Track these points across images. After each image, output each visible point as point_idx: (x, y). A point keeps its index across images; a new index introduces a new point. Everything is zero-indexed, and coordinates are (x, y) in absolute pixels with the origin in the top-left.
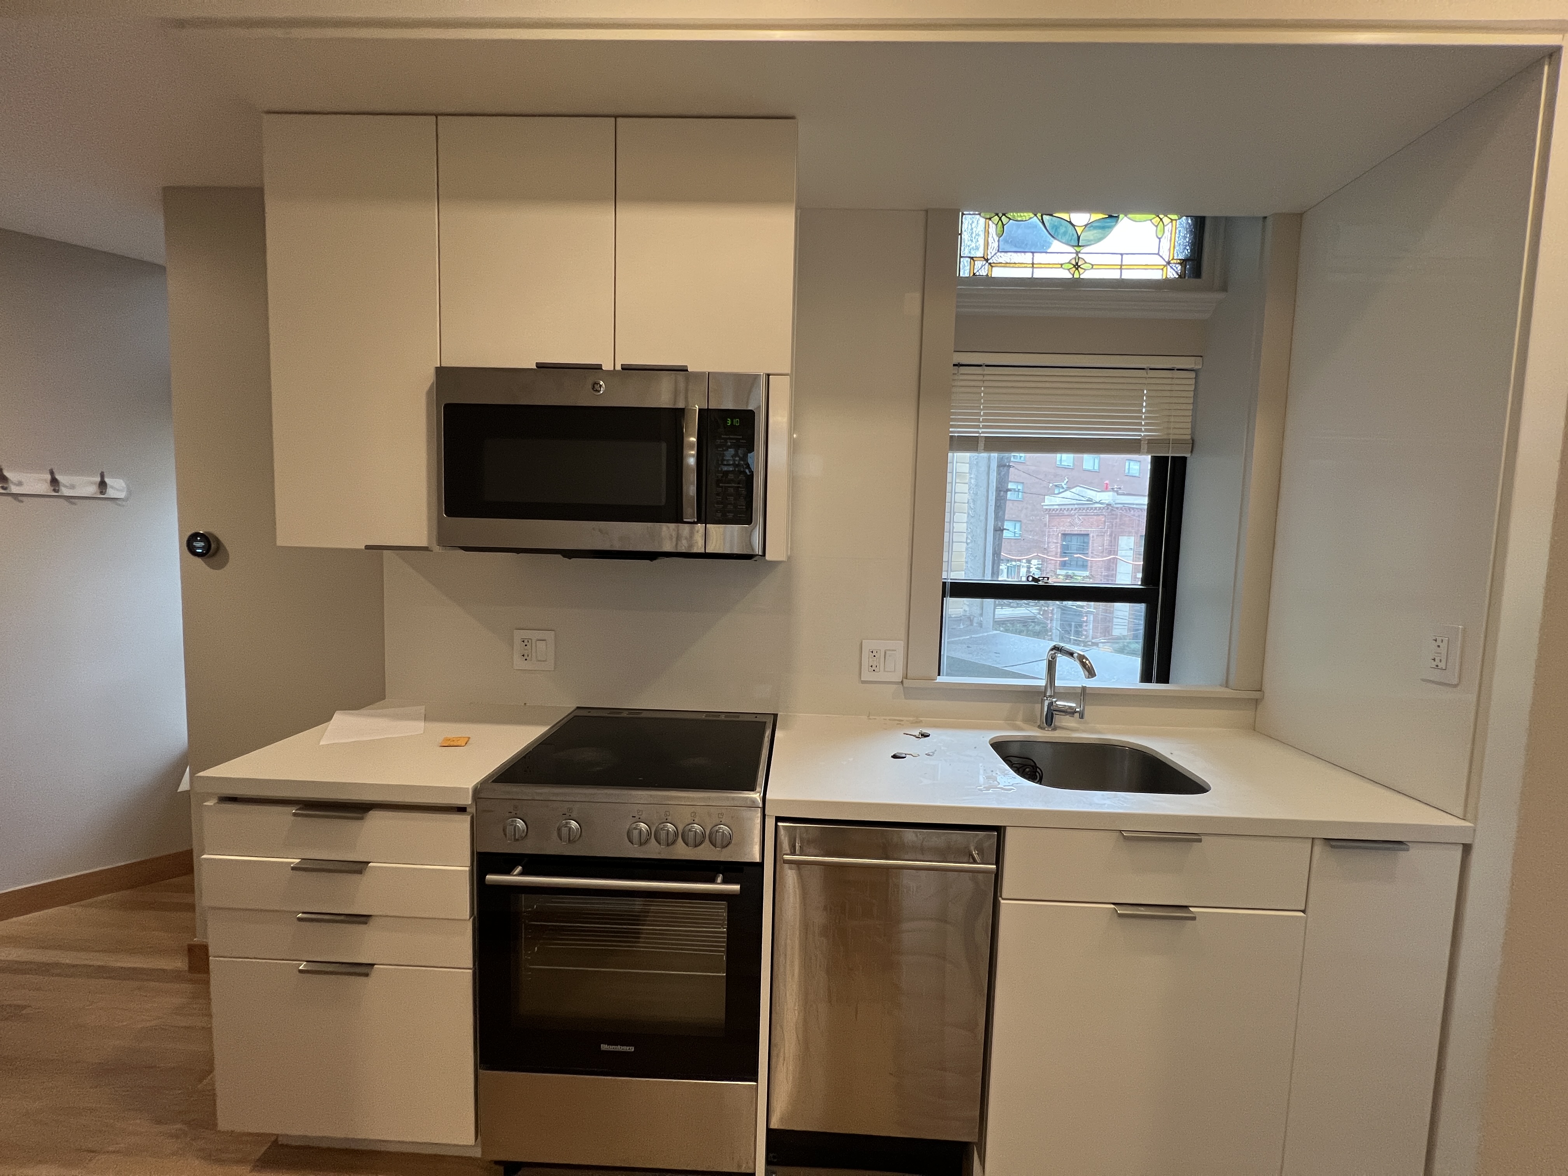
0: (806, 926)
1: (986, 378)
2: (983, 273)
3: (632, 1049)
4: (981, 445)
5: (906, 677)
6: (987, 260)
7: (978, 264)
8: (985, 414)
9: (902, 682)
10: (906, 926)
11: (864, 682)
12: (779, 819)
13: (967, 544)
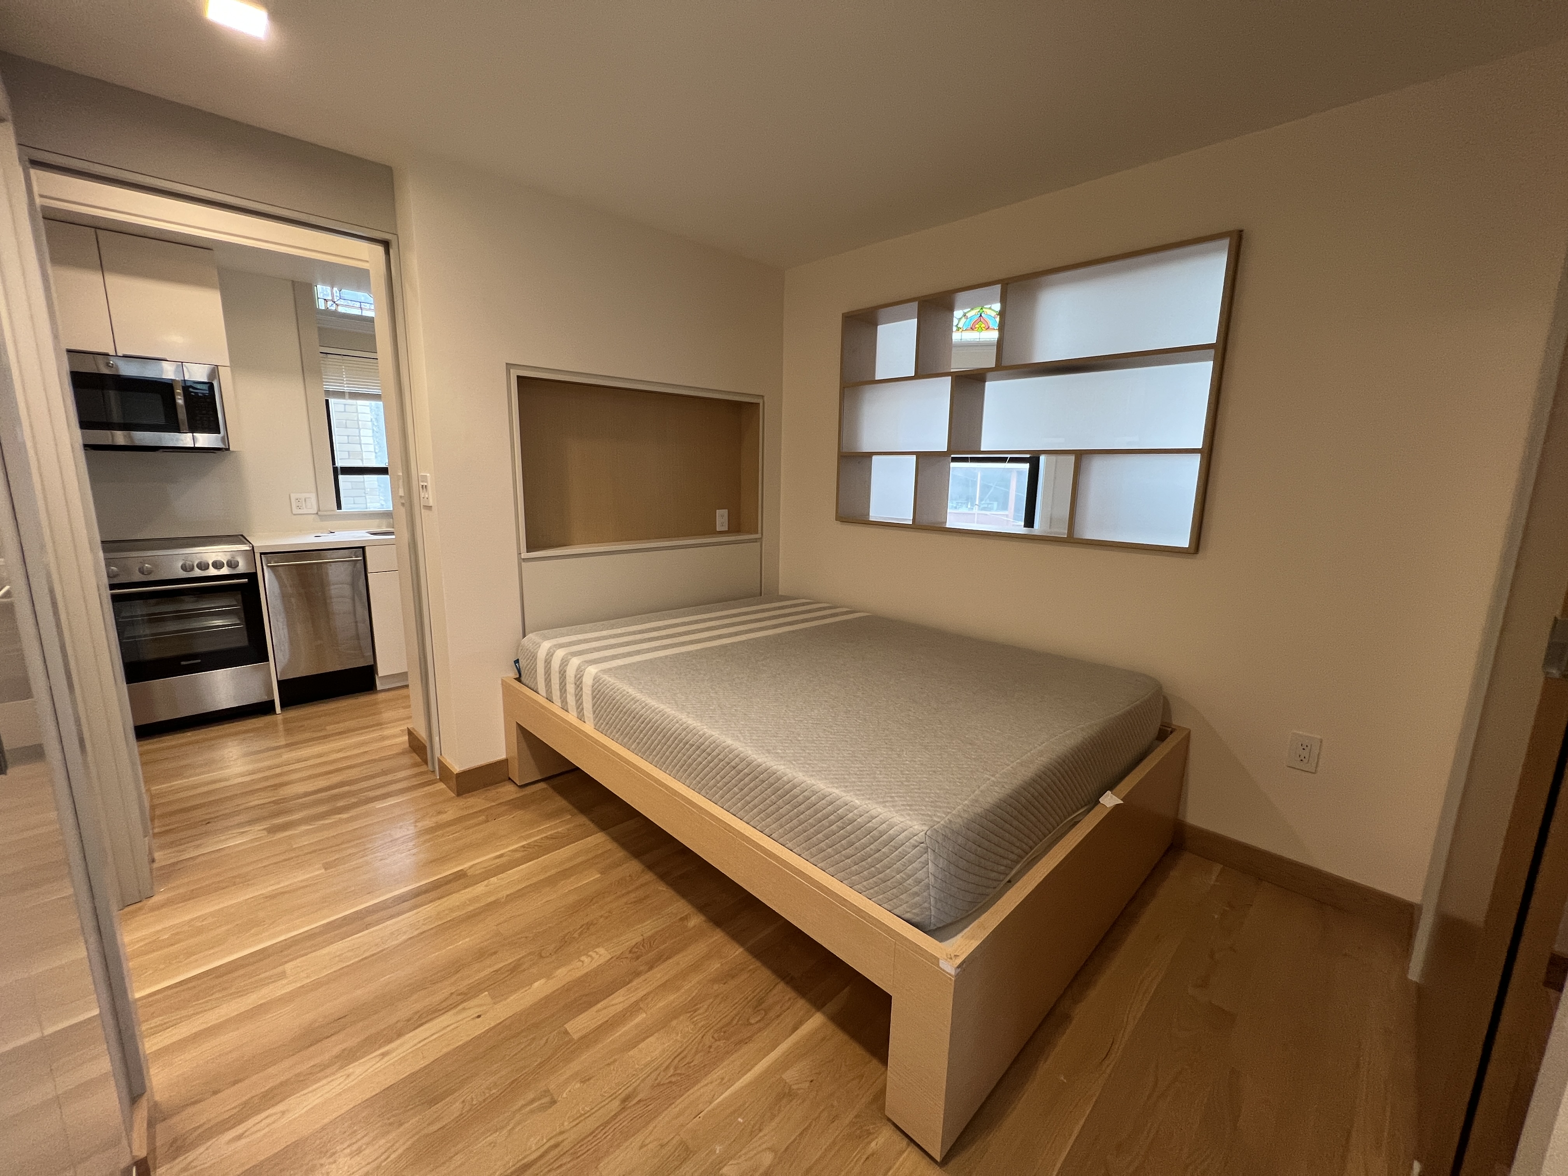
0: (285, 597)
1: (344, 361)
2: (333, 308)
3: (200, 661)
4: (347, 396)
5: (319, 510)
6: (334, 302)
7: (329, 303)
8: (346, 380)
9: (317, 513)
10: (332, 587)
11: (295, 515)
12: (261, 554)
13: (376, 453)
